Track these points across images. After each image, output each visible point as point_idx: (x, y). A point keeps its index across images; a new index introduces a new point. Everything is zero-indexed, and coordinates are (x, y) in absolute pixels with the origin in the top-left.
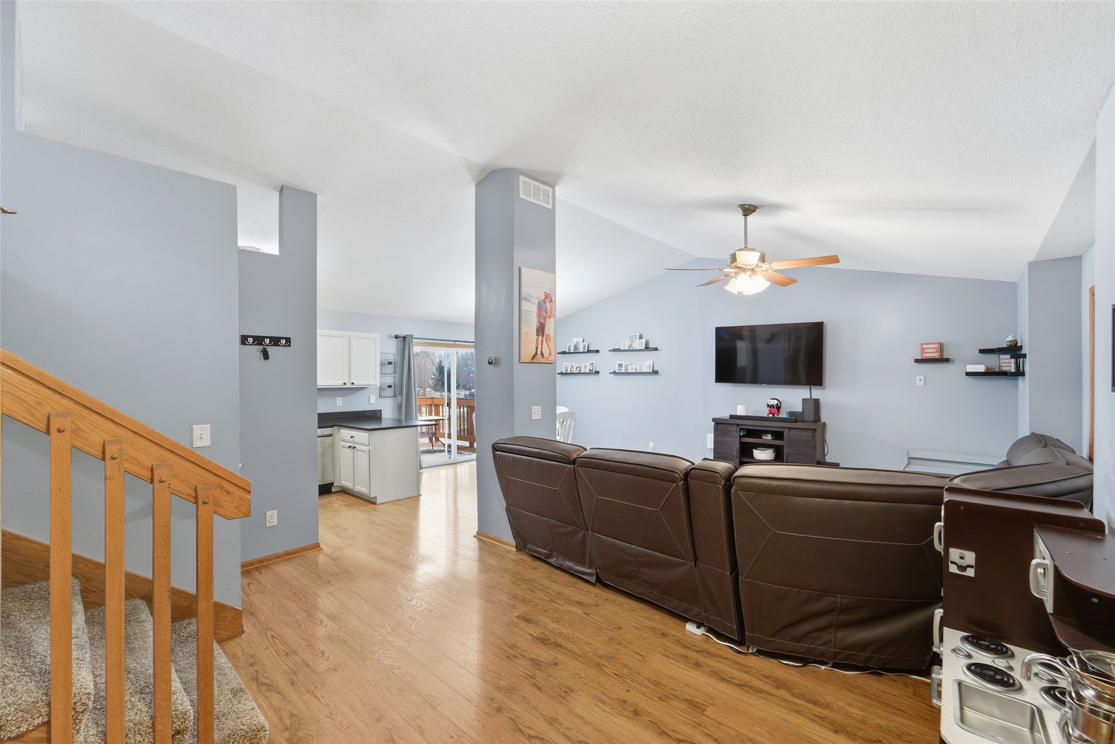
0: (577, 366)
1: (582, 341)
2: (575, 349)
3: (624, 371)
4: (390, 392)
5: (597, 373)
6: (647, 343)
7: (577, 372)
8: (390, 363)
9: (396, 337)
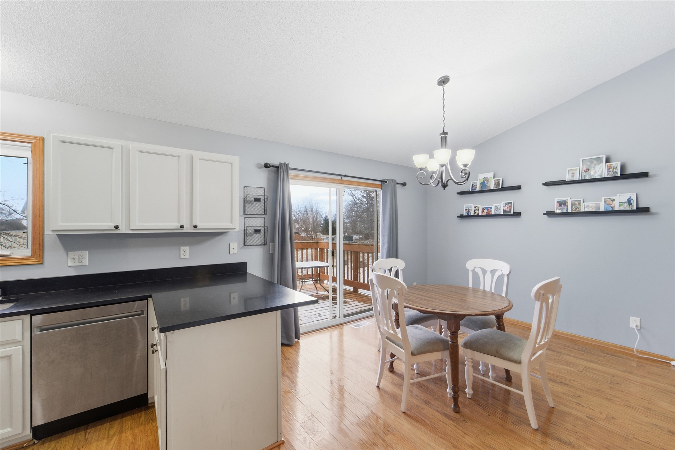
0: (484, 207)
1: (493, 177)
2: (481, 187)
3: (570, 210)
4: (258, 238)
5: (518, 214)
6: (623, 168)
7: (485, 213)
8: (257, 200)
9: (266, 166)
